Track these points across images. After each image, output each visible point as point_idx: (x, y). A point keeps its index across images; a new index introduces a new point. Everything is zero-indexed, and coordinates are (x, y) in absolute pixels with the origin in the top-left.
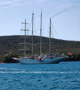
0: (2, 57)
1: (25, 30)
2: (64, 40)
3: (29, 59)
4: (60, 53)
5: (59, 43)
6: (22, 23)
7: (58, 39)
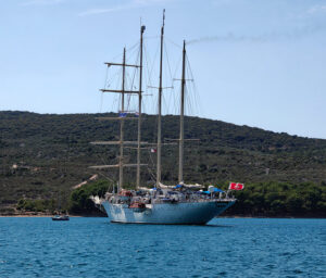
0: (63, 193)
1: (123, 92)
2: (295, 137)
3: (119, 202)
4: (283, 183)
5: (279, 146)
6: (110, 64)
7: (272, 132)
